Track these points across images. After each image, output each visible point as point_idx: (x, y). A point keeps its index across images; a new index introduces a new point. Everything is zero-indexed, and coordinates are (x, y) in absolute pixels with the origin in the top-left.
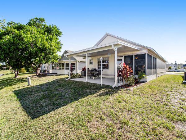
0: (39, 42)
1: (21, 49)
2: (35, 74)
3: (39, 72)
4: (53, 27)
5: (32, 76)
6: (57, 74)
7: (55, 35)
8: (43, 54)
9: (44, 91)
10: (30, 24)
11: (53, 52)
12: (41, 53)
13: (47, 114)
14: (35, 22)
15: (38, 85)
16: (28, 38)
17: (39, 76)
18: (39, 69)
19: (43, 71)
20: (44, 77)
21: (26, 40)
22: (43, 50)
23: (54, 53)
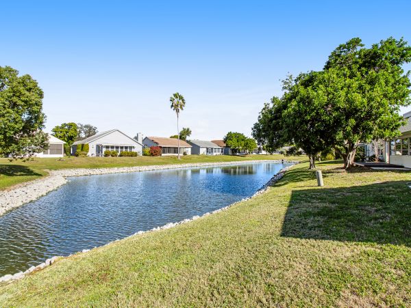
0: (342, 99)
1: (309, 121)
2: (343, 165)
3: (351, 161)
4: (382, 48)
5: (338, 168)
6: (403, 167)
7: (388, 64)
8: (352, 122)
9: (333, 203)
10: (328, 66)
11: (377, 113)
12: (347, 119)
13: (301, 238)
14: (339, 56)
15: (333, 189)
16: (319, 96)
17: (351, 169)
18: (351, 153)
19: (367, 159)
20: (360, 174)
21: (316, 103)
22: (351, 112)
23: (380, 115)
